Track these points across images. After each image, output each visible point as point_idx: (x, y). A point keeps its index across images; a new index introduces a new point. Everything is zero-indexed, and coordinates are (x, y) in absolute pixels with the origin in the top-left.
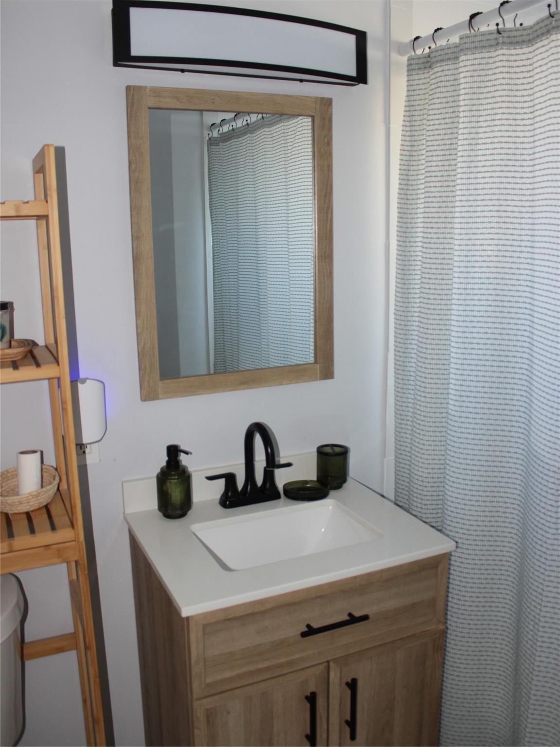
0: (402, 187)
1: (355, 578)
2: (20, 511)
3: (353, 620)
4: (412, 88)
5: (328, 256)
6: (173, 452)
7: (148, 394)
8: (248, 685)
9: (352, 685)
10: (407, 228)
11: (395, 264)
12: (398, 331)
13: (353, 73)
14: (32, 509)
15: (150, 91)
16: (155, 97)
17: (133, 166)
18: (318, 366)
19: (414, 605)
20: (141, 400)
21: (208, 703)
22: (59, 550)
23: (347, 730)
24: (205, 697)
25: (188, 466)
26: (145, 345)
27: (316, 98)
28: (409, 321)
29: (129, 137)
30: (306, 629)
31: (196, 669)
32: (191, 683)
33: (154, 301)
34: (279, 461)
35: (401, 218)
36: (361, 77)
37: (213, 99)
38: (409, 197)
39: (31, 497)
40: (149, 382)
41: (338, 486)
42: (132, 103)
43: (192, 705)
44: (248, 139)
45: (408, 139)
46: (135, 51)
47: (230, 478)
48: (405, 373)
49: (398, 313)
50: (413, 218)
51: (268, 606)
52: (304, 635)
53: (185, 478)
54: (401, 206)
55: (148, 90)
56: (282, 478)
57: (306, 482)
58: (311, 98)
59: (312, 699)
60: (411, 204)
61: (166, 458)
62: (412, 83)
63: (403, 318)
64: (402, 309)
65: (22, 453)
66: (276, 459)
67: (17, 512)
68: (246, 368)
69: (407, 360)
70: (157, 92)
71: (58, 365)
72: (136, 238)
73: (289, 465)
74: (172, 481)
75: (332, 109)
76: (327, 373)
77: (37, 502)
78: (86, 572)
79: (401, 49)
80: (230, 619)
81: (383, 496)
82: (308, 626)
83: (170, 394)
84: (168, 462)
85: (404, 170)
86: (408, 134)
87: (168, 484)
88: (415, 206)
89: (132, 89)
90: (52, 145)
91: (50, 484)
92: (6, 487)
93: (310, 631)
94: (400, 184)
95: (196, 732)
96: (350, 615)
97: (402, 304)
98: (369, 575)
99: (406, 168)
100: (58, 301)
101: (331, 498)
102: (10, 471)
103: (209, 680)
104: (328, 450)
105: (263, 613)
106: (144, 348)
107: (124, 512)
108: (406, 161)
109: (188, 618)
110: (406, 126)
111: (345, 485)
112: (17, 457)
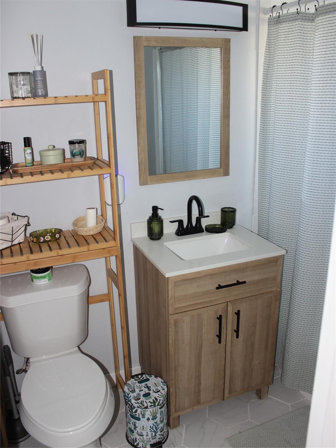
0: (264, 82)
1: (240, 264)
2: (89, 234)
3: (238, 283)
4: (270, 33)
5: (227, 116)
6: (155, 209)
7: (143, 182)
8: (193, 310)
9: (238, 313)
10: (266, 102)
11: (260, 120)
12: (261, 153)
13: (241, 26)
14: (94, 234)
15: (145, 38)
16: (147, 41)
17: (137, 75)
18: (222, 169)
19: (266, 279)
20: (140, 185)
21: (175, 317)
22: (109, 251)
23: (235, 334)
24: (174, 314)
25: (162, 216)
26: (142, 159)
27: (223, 39)
28: (266, 148)
29: (135, 61)
30: (218, 286)
31: (171, 301)
32: (168, 307)
33: (146, 138)
34: (204, 214)
35: (263, 97)
36: (245, 28)
37: (174, 41)
38: (268, 87)
39: (94, 228)
40: (144, 176)
41: (231, 227)
42: (137, 45)
43: (168, 318)
44: (178, 52)
45: (268, 58)
46: (139, 20)
47: (180, 222)
48: (264, 173)
49: (261, 144)
50: (269, 98)
51: (203, 275)
52: (217, 288)
53: (160, 221)
54: (263, 92)
55: (144, 38)
56: (205, 222)
57: (216, 225)
58: (220, 39)
59: (220, 318)
60: (269, 91)
61: (152, 212)
62: (270, 31)
63: (263, 147)
64: (263, 142)
65: (88, 209)
66: (203, 214)
67: (88, 235)
68: (191, 169)
69: (265, 167)
70: (148, 39)
71: (110, 168)
72: (138, 109)
73: (208, 216)
74: (155, 222)
75: (230, 44)
76: (226, 173)
77: (96, 230)
78: (120, 261)
79: (265, 11)
80: (185, 280)
81: (252, 232)
82: (219, 285)
83: (153, 182)
84: (153, 214)
85: (266, 74)
86: (268, 56)
87: (153, 224)
88: (270, 92)
89: (136, 38)
90: (108, 69)
91: (100, 223)
92: (80, 225)
93: (220, 287)
94: (263, 81)
95: (170, 329)
96: (237, 281)
97: (263, 140)
98: (246, 263)
99: (266, 73)
100: (111, 139)
101: (228, 232)
102: (81, 217)
103: (176, 307)
104: (226, 210)
105: (200, 278)
106: (141, 161)
107: (131, 238)
108: (266, 69)
109: (168, 278)
110: (267, 52)
111: (234, 226)
112: (86, 211)
